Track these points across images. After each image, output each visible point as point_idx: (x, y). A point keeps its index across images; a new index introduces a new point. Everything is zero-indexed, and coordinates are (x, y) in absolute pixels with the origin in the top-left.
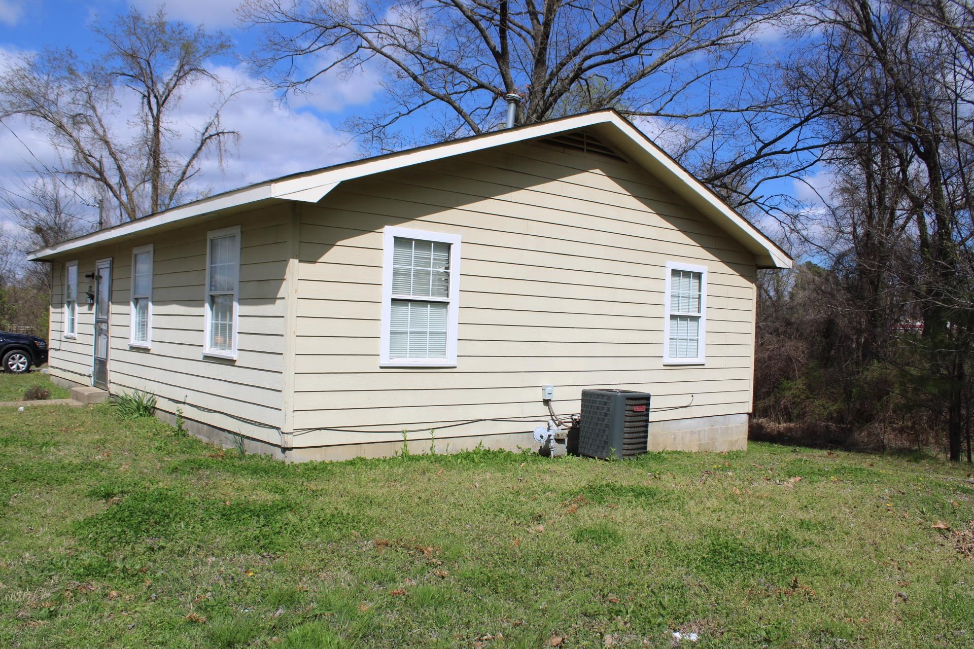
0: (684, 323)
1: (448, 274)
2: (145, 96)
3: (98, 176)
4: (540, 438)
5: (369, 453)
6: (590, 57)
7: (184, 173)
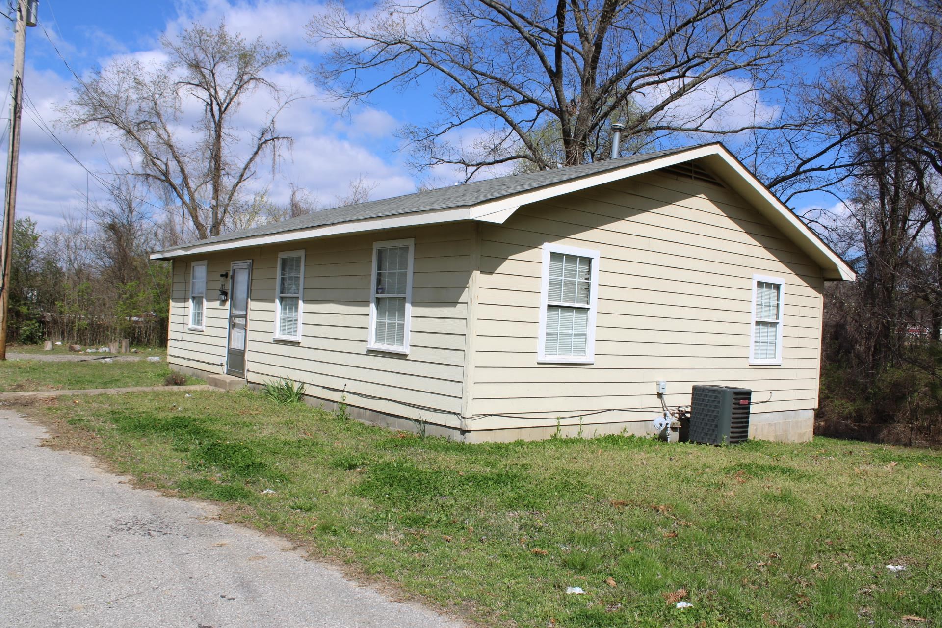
0: (765, 328)
1: (589, 284)
2: (208, 103)
3: (163, 178)
4: (659, 426)
5: (527, 437)
6: (637, 78)
7: (242, 176)
